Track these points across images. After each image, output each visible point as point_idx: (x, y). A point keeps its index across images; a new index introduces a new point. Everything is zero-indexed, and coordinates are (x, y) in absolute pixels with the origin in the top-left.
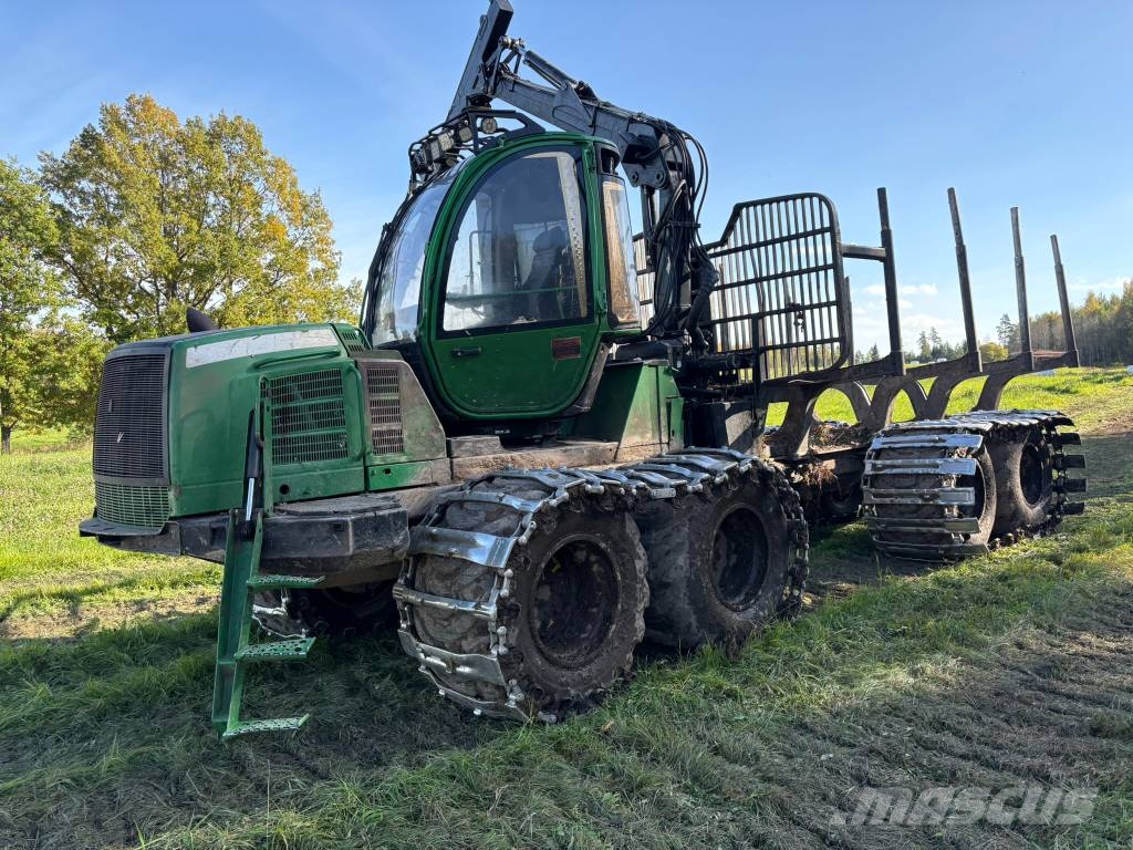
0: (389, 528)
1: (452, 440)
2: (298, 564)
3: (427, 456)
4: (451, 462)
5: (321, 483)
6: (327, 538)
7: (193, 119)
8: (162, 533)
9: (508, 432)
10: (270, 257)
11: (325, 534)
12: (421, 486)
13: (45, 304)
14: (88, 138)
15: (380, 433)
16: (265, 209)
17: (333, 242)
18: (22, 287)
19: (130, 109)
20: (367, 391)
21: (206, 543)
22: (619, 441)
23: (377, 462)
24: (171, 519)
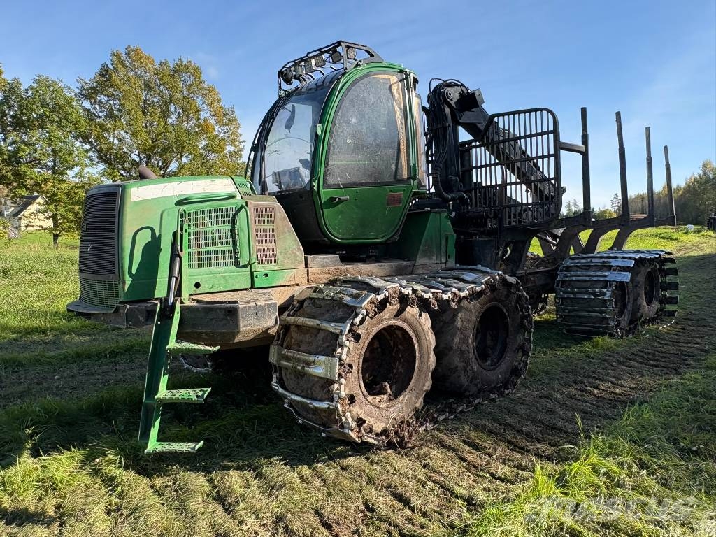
0: (265, 314)
1: (309, 257)
2: (204, 336)
3: (293, 267)
4: (308, 271)
5: (222, 281)
6: (223, 319)
7: (163, 61)
8: (114, 312)
9: (344, 252)
10: (204, 143)
11: (222, 317)
12: (288, 286)
13: (77, 165)
14: (104, 71)
15: (261, 250)
16: (203, 115)
17: (241, 135)
18: (64, 155)
19: (128, 54)
20: (253, 222)
21: (143, 320)
22: (415, 260)
23: (259, 270)
24: (120, 303)
